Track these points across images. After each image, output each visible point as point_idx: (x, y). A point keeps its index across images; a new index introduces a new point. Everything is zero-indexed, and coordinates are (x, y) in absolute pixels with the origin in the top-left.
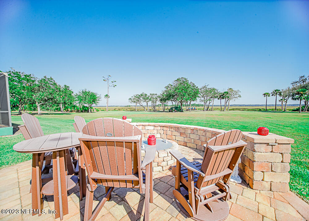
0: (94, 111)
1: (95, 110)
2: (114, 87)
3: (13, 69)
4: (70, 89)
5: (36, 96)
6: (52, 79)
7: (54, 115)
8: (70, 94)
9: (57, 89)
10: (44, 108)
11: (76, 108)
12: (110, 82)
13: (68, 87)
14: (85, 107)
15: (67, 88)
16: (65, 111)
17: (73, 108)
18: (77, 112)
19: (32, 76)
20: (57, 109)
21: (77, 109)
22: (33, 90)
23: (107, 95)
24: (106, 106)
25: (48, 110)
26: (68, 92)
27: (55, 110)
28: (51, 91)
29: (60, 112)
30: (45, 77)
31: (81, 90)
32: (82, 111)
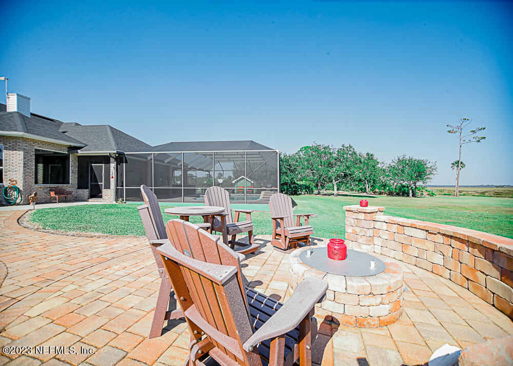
0: (422, 194)
1: (425, 193)
2: (479, 141)
3: (316, 143)
4: (375, 158)
5: (333, 172)
6: (351, 147)
7: (352, 197)
8: (373, 167)
9: (357, 160)
10: (348, 188)
11: (387, 188)
12: (466, 132)
13: (372, 155)
14: (404, 186)
15: (370, 157)
16: (372, 192)
17: (383, 188)
18: (389, 195)
19: (330, 147)
20: (362, 189)
21: (389, 189)
22: (330, 165)
23: (458, 162)
24: (455, 186)
25: (352, 190)
26: (371, 163)
27: (358, 191)
28: (348, 164)
29: (365, 194)
30: (343, 146)
31: (397, 158)
32: (398, 195)
